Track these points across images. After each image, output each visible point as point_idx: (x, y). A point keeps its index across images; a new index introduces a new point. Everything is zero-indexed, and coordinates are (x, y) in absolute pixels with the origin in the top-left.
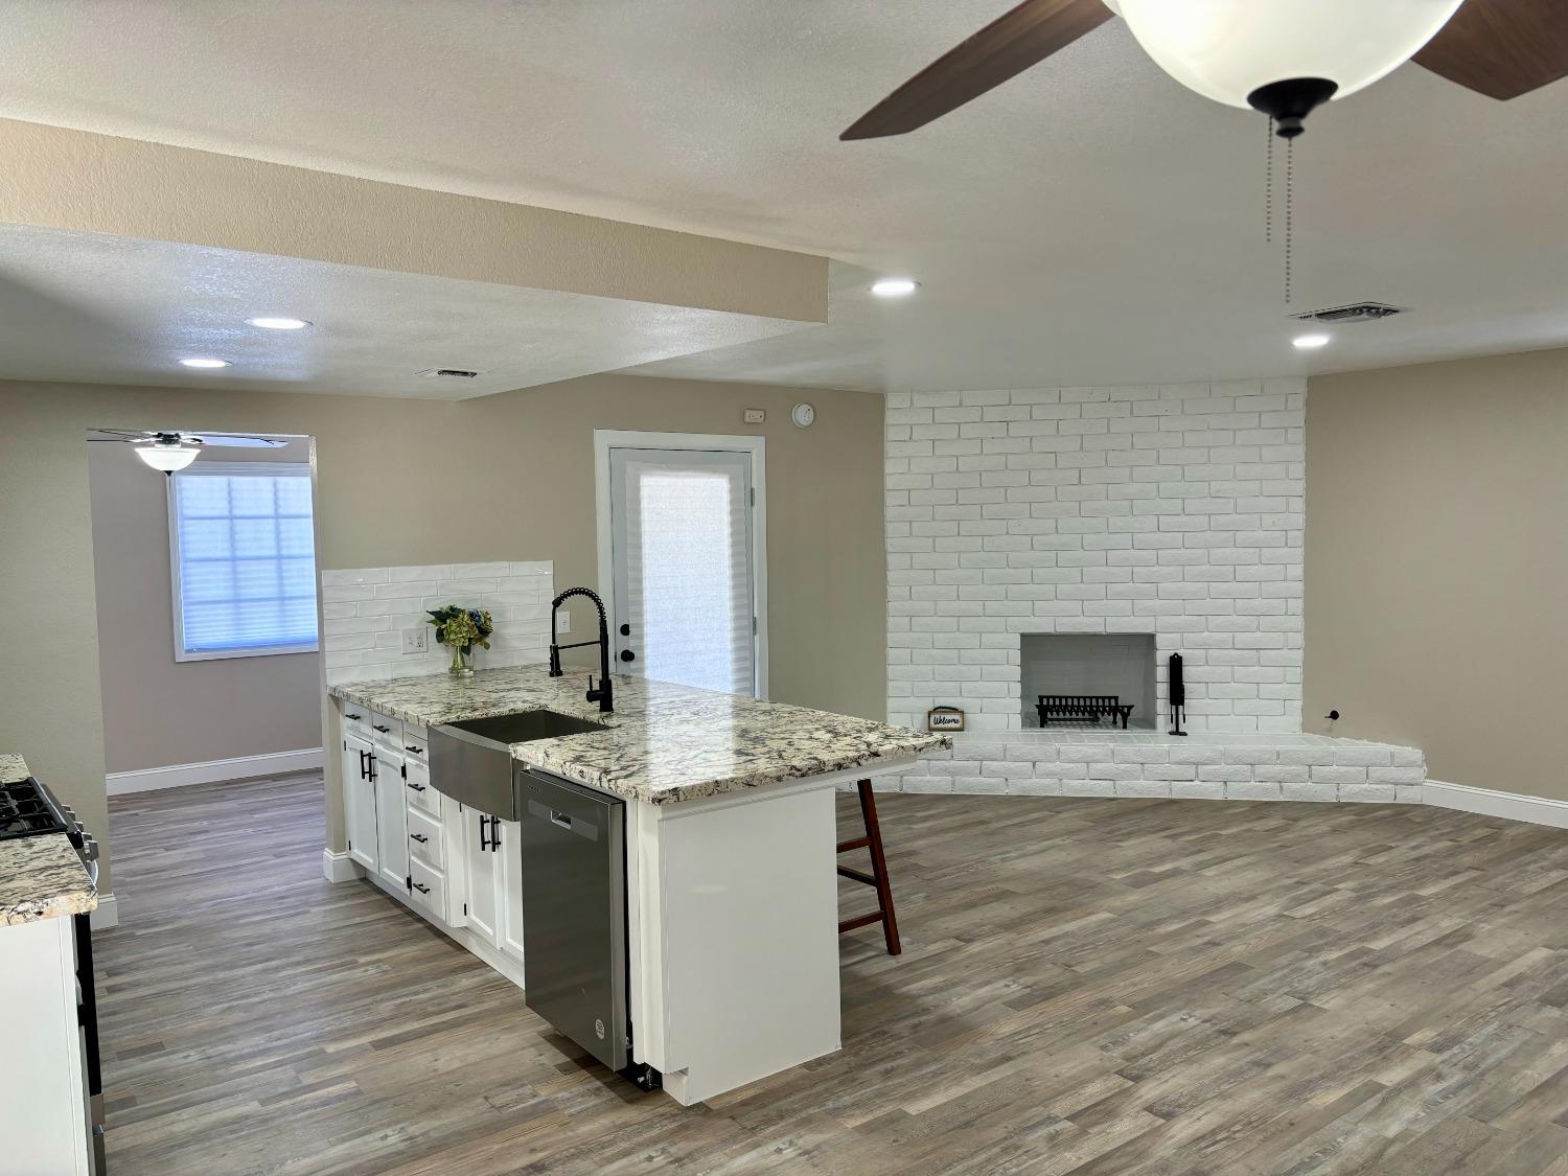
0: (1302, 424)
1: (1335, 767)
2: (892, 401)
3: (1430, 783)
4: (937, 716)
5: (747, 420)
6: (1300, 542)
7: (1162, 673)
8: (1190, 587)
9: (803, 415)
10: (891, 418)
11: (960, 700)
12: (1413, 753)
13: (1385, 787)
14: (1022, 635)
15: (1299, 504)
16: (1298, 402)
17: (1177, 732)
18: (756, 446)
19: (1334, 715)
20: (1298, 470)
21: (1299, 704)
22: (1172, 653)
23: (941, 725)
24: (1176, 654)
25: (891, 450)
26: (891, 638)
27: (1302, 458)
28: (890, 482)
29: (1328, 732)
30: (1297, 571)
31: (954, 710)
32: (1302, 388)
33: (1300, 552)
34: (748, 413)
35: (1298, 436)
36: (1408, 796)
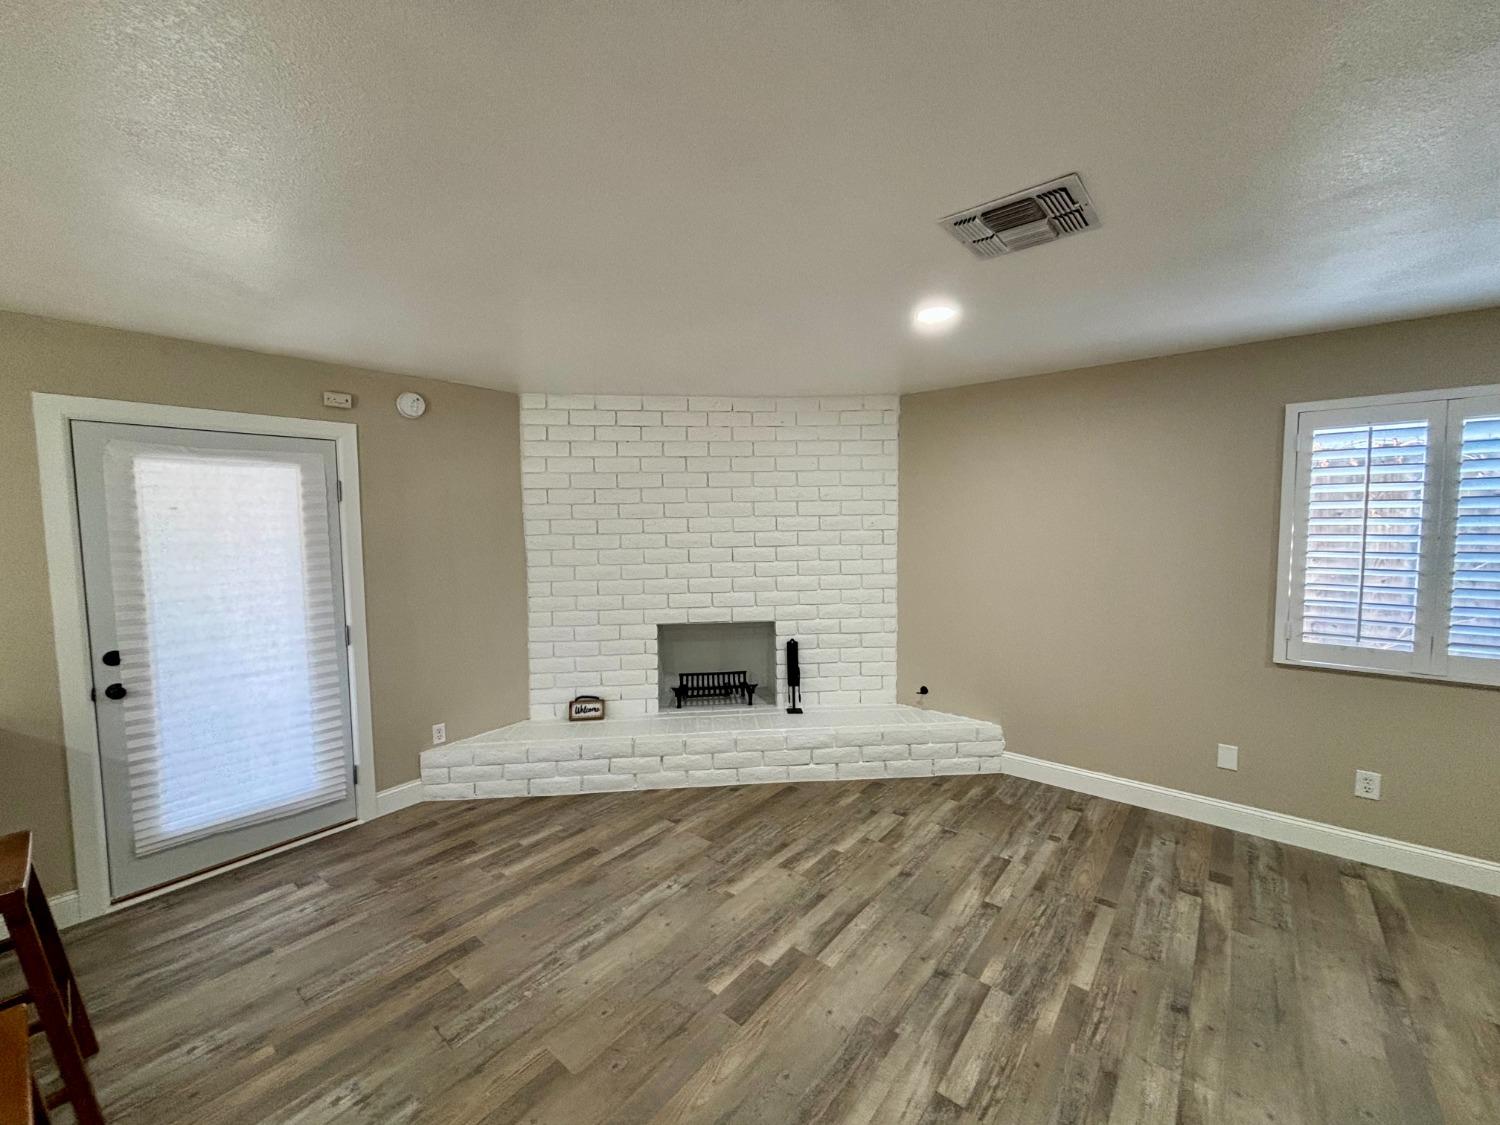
0: (896, 437)
1: (930, 745)
2: (527, 402)
3: (1007, 755)
4: (579, 706)
5: (326, 403)
6: (894, 540)
7: (781, 656)
8: (805, 580)
9: (410, 405)
10: (525, 418)
11: (601, 688)
12: (994, 728)
13: (971, 759)
14: (660, 627)
15: (893, 507)
16: (893, 418)
17: (794, 711)
18: (345, 434)
19: (924, 691)
20: (893, 478)
21: (893, 680)
22: (789, 638)
23: (582, 715)
24: (792, 640)
25: (527, 449)
26: (532, 633)
27: (896, 467)
28: (526, 482)
29: (919, 704)
30: (892, 565)
31: (595, 699)
32: (895, 405)
33: (894, 548)
34: (327, 395)
35: (893, 447)
36: (990, 767)
